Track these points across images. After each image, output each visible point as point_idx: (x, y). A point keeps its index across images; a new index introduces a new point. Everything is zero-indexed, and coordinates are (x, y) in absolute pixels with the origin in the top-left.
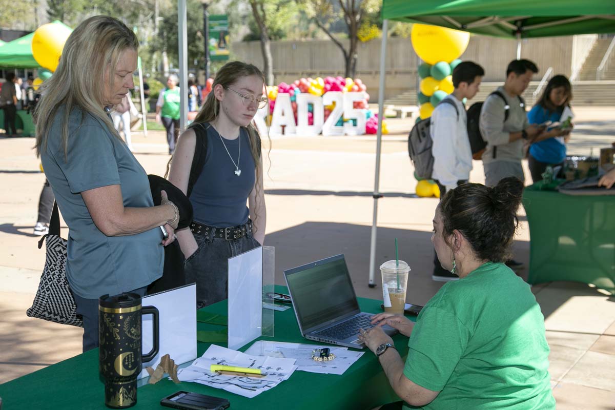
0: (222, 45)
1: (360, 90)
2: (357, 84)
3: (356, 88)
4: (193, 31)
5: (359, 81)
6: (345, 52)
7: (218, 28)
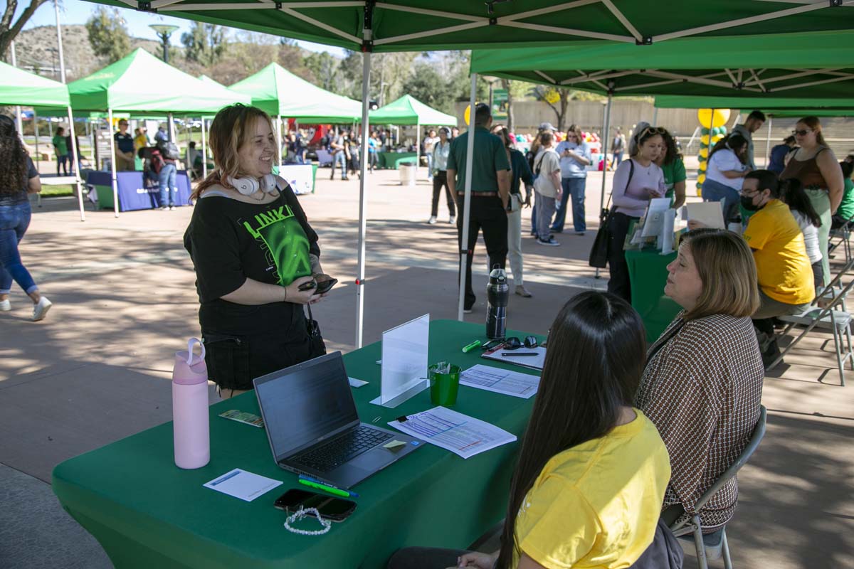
0: (503, 109)
6: (557, 113)
7: (499, 98)
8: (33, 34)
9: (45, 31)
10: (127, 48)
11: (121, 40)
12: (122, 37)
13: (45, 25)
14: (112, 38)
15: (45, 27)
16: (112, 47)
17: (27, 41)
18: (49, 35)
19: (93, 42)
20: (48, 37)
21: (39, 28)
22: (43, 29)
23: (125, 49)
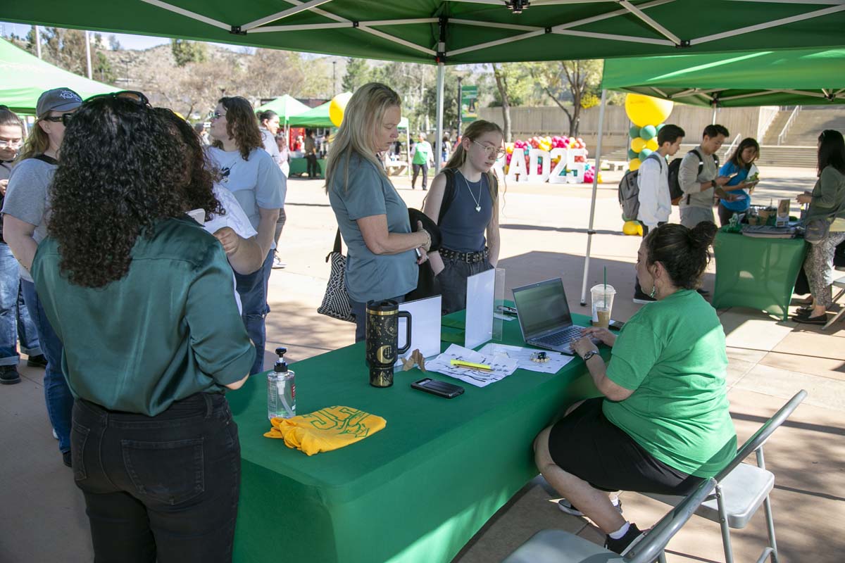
0: (472, 110)
1: (581, 147)
2: (578, 142)
3: (578, 145)
4: (450, 99)
5: (580, 140)
6: (570, 116)
7: (469, 97)
8: (154, 51)
9: (164, 49)
10: (206, 59)
11: (200, 53)
12: (202, 49)
13: (164, 44)
14: (192, 50)
15: (165, 46)
16: (192, 58)
17: (148, 58)
18: (167, 52)
19: (177, 55)
20: (166, 54)
21: (159, 46)
22: (162, 48)
23: (204, 61)
